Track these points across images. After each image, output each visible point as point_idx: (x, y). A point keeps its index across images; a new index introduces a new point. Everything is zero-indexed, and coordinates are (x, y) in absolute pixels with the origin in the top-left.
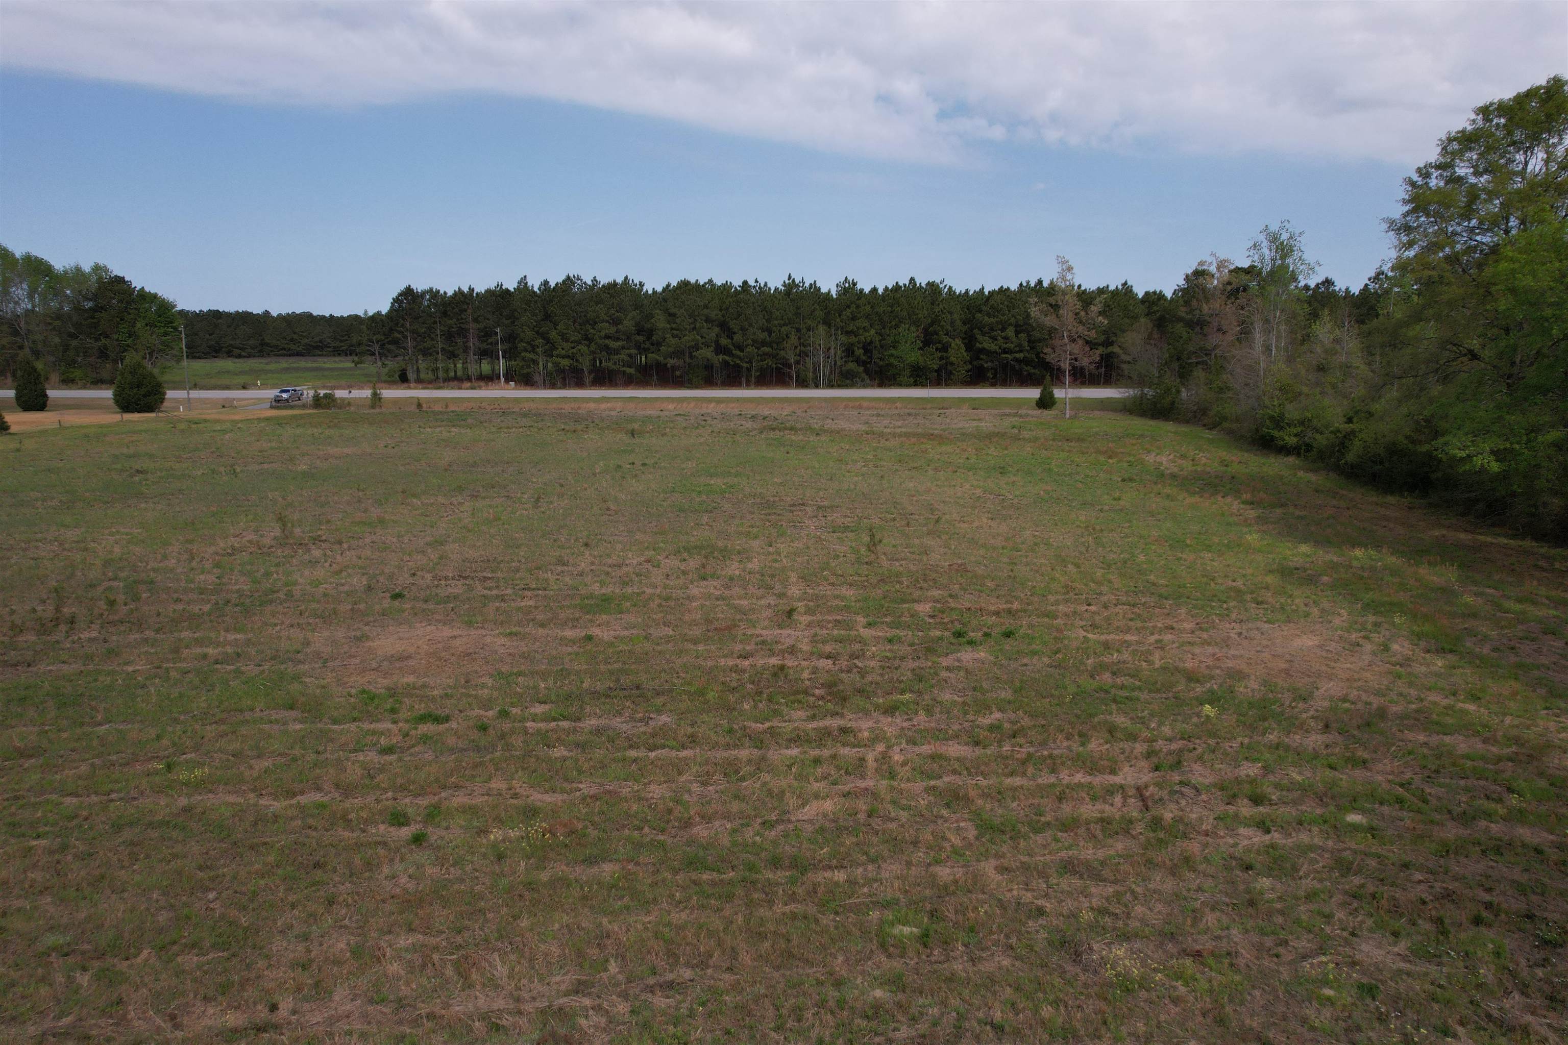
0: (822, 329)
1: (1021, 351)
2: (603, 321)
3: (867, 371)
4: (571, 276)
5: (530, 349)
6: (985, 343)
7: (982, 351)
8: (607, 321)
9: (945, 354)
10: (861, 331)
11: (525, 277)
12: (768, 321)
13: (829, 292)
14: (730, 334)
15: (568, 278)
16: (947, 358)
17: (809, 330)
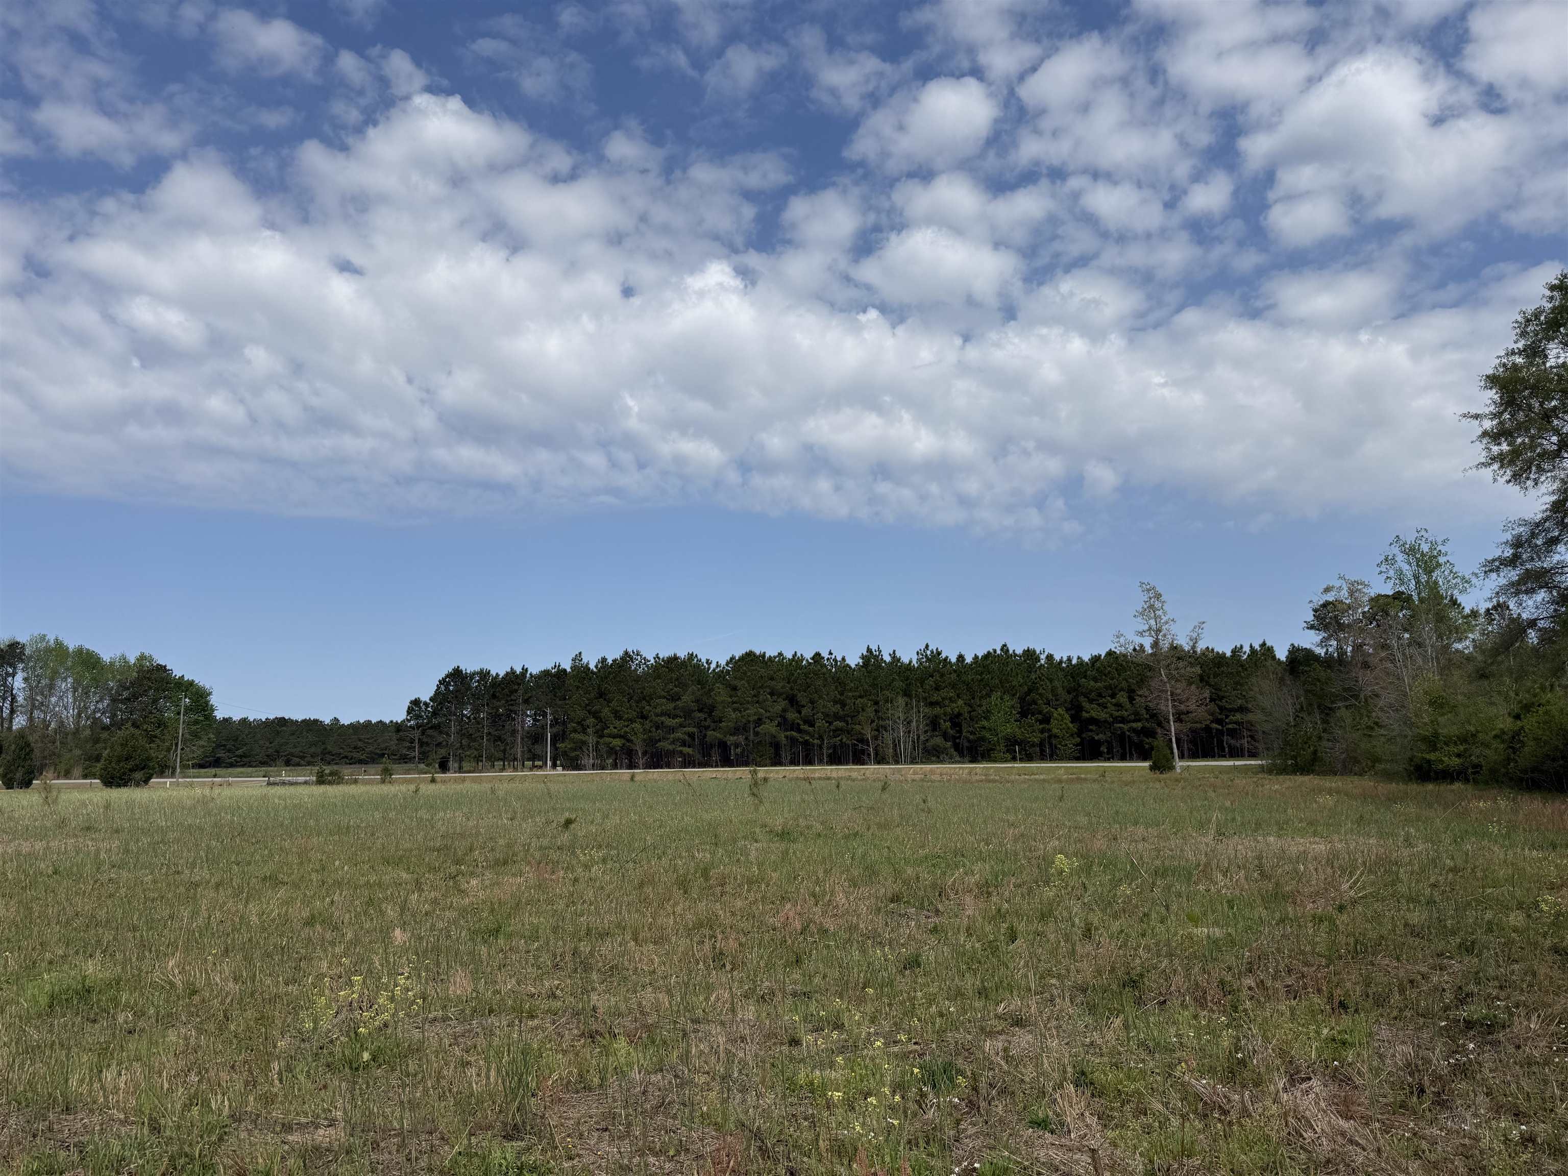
0: (901, 701)
1: (1139, 720)
2: (660, 697)
3: (957, 747)
4: (630, 650)
5: (579, 728)
6: (1093, 711)
7: (1093, 721)
8: (665, 697)
9: (1047, 727)
10: (947, 702)
11: (580, 653)
12: (842, 694)
13: (911, 662)
14: (799, 709)
15: (626, 653)
16: (1050, 730)
17: (887, 701)
